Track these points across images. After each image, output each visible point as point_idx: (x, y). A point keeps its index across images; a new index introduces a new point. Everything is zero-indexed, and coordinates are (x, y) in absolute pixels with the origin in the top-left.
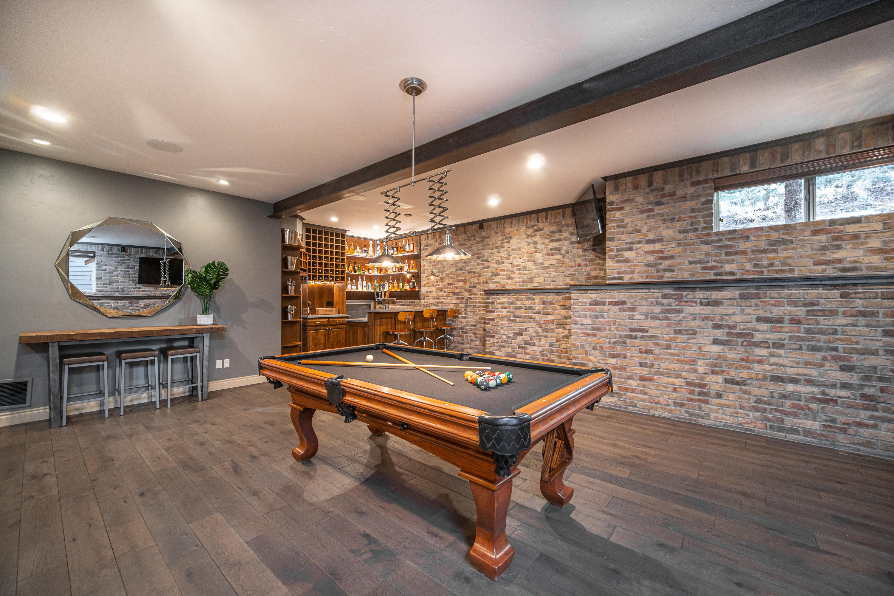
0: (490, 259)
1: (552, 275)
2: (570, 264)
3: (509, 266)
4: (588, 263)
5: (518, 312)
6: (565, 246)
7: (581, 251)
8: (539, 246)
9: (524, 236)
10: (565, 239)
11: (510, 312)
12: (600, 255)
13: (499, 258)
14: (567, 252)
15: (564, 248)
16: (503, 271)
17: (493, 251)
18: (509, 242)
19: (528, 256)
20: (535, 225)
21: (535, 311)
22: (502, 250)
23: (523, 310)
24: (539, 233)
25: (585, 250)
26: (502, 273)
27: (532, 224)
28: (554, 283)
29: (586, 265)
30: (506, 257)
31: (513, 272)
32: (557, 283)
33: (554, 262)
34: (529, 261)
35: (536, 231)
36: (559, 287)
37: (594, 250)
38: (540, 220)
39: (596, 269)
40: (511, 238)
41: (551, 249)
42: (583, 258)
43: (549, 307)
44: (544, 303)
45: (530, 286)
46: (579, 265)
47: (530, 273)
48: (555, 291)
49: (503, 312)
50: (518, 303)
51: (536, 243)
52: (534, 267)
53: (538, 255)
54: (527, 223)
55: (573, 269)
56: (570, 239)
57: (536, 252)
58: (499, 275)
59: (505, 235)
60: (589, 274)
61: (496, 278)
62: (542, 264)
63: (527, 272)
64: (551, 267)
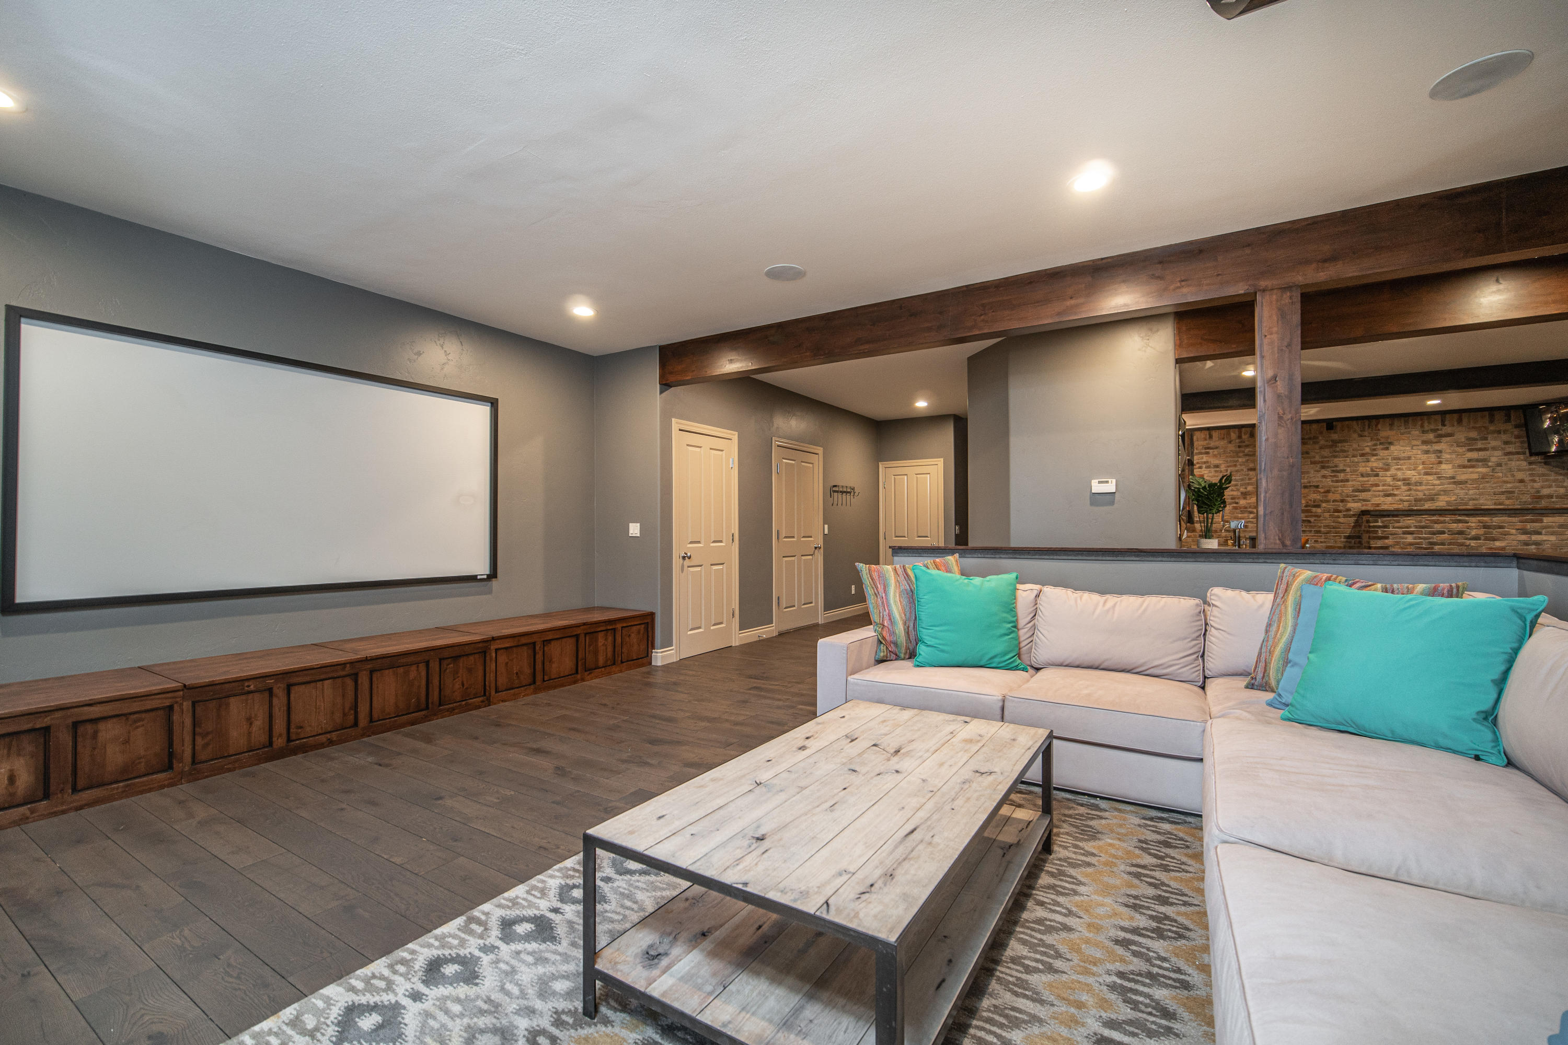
0: (1348, 469)
1: (1471, 492)
2: (1505, 479)
3: (1389, 480)
4: (1537, 479)
5: (1436, 538)
6: (1495, 457)
7: (1525, 463)
8: (1446, 456)
9: (1419, 443)
10: (1494, 449)
11: (1420, 538)
12: (1557, 469)
13: (1368, 469)
14: (1500, 465)
15: (1494, 459)
16: (1377, 485)
17: (1356, 459)
18: (1387, 449)
19: (1424, 468)
20: (1438, 430)
21: (1469, 536)
22: (1373, 459)
23: (1446, 535)
24: (1444, 440)
25: (1530, 463)
26: (1374, 488)
27: (1432, 427)
28: (1475, 502)
29: (1534, 481)
30: (1381, 468)
31: (1398, 488)
32: (1481, 502)
33: (1475, 476)
34: (1427, 474)
35: (1441, 436)
36: (1483, 507)
37: (1546, 463)
38: (1446, 422)
39: (1550, 486)
40: (1391, 443)
41: (1469, 461)
42: (1528, 473)
43: (1495, 532)
44: (1485, 527)
45: (1427, 506)
46: (1522, 481)
47: (1429, 489)
48: (1507, 512)
49: (1406, 538)
50: (1438, 527)
51: (1440, 452)
52: (1438, 482)
53: (1443, 466)
54: (1422, 426)
55: (1509, 485)
56: (1503, 449)
57: (1440, 463)
58: (1369, 491)
59: (1378, 440)
60: (1538, 492)
61: (1363, 495)
62: (1453, 478)
63: (1424, 487)
64: (1470, 482)
